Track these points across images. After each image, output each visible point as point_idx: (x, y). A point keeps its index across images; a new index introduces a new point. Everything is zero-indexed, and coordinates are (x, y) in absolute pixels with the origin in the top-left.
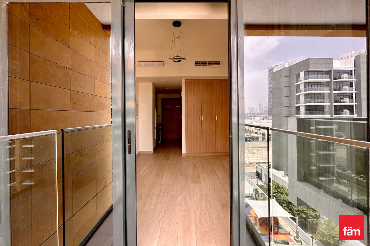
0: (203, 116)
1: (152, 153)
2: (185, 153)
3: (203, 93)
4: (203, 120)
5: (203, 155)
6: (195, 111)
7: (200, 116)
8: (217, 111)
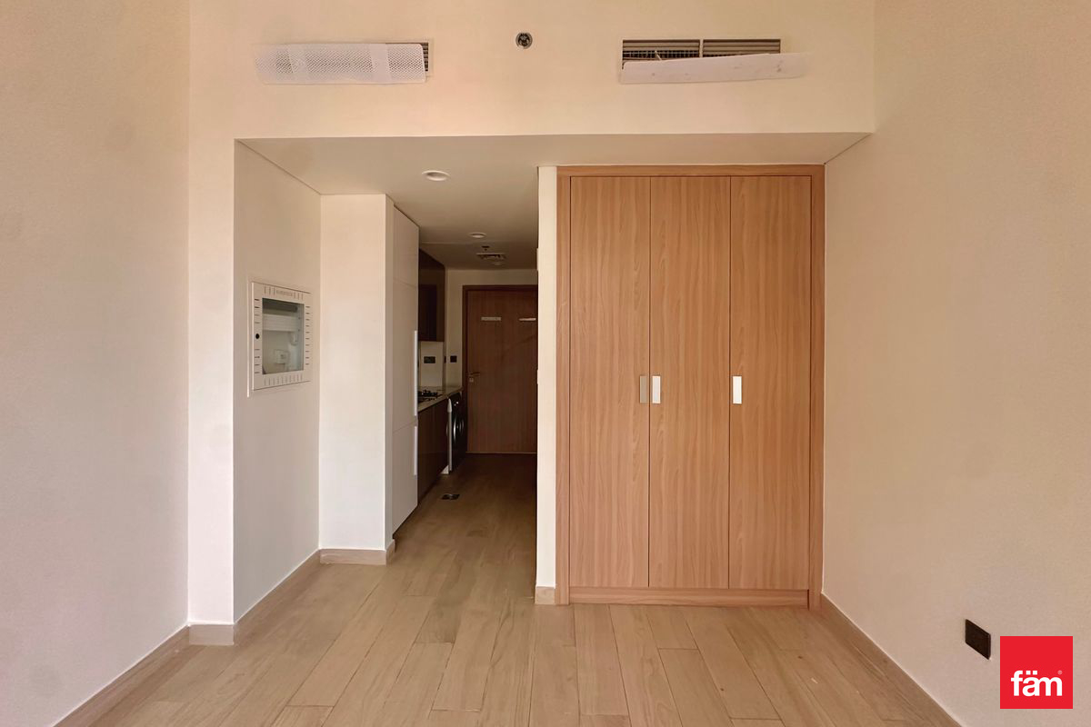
1: (384, 562)
2: (553, 585)
3: (664, 246)
4: (656, 399)
5: (653, 598)
6: (612, 347)
7: (644, 380)
8: (742, 352)
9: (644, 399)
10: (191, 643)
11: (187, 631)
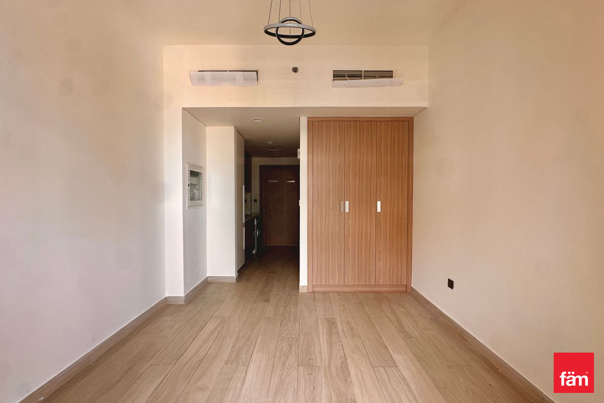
1: (235, 281)
2: (306, 284)
3: (350, 149)
4: (347, 210)
5: (346, 289)
6: (330, 190)
7: (342, 203)
8: (381, 192)
9: (342, 210)
10: (167, 303)
11: (166, 299)
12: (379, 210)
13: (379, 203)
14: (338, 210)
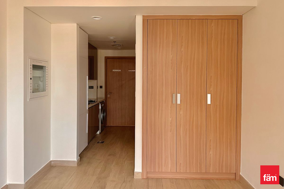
0: (179, 95)
1: (76, 165)
2: (141, 171)
3: (182, 45)
4: (179, 102)
5: (178, 176)
6: (163, 83)
7: (174, 95)
8: (211, 85)
9: (174, 102)
12: (209, 102)
13: (209, 96)
14: (170, 103)
